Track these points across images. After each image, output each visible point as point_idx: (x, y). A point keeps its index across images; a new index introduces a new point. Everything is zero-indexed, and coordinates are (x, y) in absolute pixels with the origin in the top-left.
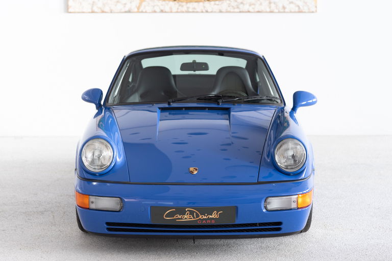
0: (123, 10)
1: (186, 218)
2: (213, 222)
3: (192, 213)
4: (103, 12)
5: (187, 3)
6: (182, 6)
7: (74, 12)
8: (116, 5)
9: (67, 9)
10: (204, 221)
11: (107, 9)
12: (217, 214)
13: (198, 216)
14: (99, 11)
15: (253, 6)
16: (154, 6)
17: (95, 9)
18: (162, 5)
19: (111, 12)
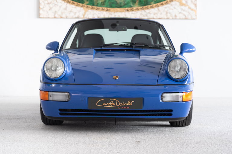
0: (74, 17)
1: (111, 105)
2: (128, 108)
3: (114, 102)
4: (61, 18)
5: (114, 12)
6: (111, 14)
7: (43, 18)
8: (70, 14)
9: (39, 16)
10: (122, 108)
11: (64, 16)
12: (130, 103)
13: (118, 104)
14: (59, 17)
15: (156, 15)
16: (94, 14)
17: (57, 16)
18: (99, 14)
19: (67, 18)
